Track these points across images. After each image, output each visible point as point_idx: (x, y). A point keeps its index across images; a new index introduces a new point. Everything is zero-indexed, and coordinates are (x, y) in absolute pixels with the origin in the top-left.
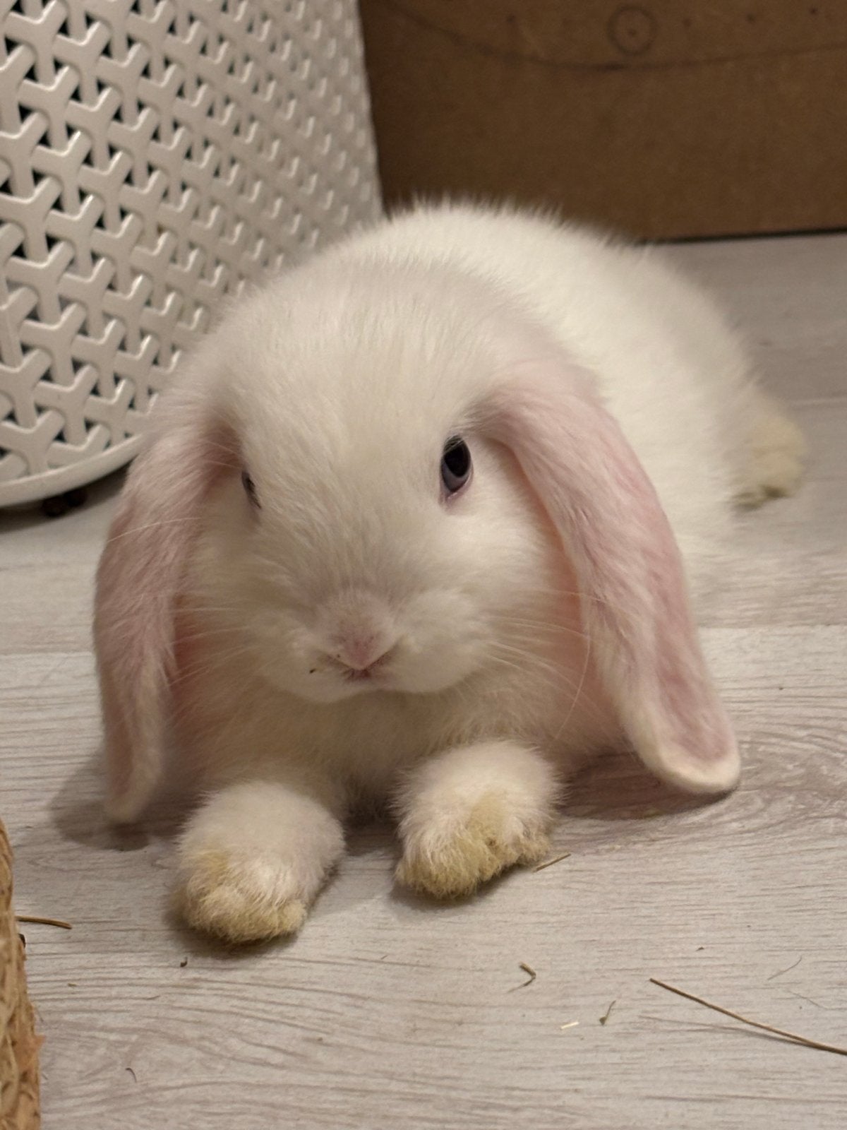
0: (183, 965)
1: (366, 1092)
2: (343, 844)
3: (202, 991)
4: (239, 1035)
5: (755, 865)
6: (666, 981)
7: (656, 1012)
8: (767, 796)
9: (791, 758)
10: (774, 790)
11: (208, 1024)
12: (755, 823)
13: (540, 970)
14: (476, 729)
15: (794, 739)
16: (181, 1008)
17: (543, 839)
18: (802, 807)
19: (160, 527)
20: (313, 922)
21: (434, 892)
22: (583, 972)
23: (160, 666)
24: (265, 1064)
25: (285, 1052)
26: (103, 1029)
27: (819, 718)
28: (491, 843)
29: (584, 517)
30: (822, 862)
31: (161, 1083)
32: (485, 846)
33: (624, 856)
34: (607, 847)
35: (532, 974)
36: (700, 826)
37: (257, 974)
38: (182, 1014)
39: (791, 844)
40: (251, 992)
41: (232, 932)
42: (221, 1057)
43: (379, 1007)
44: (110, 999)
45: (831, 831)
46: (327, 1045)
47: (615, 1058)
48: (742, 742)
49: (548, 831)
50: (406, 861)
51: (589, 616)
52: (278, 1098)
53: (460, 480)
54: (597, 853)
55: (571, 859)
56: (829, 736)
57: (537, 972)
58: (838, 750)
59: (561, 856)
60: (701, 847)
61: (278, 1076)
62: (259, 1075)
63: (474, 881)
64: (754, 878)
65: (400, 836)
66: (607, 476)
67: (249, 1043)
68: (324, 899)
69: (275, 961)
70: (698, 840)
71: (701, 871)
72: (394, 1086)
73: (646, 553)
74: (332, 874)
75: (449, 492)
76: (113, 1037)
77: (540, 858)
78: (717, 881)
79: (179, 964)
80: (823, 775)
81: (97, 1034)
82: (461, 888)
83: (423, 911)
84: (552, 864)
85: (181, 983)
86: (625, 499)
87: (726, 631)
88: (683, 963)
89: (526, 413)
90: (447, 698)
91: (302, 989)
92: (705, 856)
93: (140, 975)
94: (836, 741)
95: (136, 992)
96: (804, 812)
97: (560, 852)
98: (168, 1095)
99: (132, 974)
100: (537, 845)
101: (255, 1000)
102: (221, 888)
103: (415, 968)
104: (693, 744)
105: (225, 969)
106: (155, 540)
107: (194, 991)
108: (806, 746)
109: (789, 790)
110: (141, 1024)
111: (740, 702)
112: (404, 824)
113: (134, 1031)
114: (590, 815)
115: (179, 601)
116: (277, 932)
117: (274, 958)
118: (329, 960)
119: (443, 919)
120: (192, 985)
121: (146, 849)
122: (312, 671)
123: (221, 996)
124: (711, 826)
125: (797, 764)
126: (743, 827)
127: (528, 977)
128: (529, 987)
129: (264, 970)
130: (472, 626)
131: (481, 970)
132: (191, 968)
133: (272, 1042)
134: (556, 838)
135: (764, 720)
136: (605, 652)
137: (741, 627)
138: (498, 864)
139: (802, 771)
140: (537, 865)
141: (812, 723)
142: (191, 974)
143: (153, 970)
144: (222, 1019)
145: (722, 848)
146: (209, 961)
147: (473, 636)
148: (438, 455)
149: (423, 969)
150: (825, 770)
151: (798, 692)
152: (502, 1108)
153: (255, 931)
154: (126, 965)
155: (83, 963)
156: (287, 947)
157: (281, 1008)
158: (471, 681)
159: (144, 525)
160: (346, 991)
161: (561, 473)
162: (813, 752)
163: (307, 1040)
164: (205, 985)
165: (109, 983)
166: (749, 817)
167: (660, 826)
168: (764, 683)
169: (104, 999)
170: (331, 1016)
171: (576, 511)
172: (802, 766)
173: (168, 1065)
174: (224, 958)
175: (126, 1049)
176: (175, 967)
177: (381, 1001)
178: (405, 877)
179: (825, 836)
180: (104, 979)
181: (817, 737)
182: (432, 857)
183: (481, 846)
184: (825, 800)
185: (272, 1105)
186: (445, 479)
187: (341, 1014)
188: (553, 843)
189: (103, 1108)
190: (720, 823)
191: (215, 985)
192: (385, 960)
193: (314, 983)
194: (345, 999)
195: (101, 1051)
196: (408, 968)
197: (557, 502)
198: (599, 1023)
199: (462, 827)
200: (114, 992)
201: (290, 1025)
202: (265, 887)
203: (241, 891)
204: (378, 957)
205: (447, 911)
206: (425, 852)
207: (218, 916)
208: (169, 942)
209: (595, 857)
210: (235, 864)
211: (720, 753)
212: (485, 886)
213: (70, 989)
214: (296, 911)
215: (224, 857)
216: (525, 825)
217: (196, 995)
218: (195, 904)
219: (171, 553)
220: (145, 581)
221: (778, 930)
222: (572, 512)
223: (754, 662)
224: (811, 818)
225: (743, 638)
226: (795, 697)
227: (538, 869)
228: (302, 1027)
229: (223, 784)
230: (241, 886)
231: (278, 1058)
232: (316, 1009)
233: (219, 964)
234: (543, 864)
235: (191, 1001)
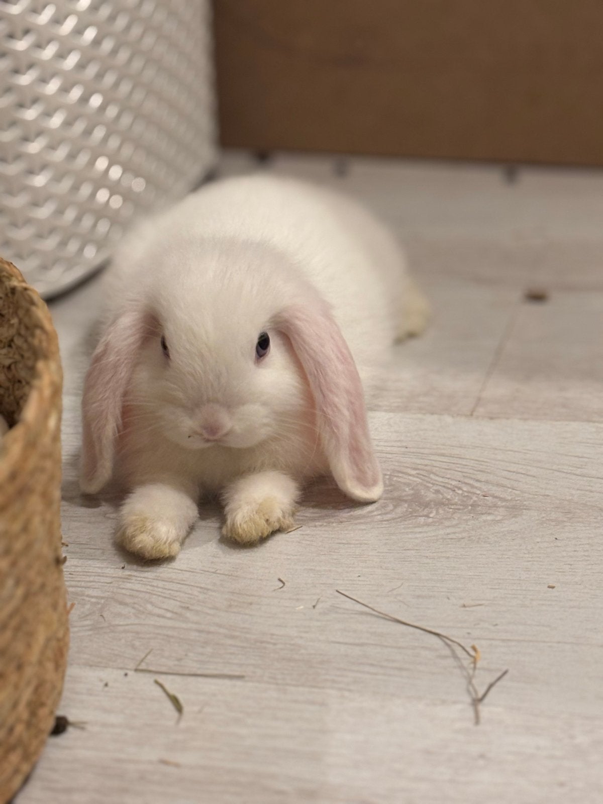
0: (123, 568)
1: (209, 632)
2: (198, 515)
3: (132, 581)
4: (151, 603)
5: (387, 537)
6: (342, 590)
7: (338, 604)
8: (394, 504)
9: (408, 485)
10: (398, 501)
11: (137, 597)
12: (389, 516)
13: (287, 581)
14: (263, 465)
15: (410, 475)
16: (123, 588)
17: (291, 519)
18: (411, 510)
19: (119, 360)
20: (183, 552)
21: (240, 541)
22: (306, 584)
23: (115, 425)
24: (163, 617)
25: (172, 612)
26: (88, 596)
27: (422, 465)
28: (267, 521)
29: (321, 374)
30: (416, 538)
31: (117, 623)
32: (265, 522)
33: (326, 528)
34: (320, 524)
35: (284, 583)
36: (364, 517)
37: (158, 575)
38: (123, 591)
39: (404, 528)
40: (155, 583)
41: (147, 555)
42: (143, 612)
43: (214, 594)
44: (90, 582)
45: (422, 523)
46: (192, 610)
47: (319, 624)
48: (386, 475)
49: (293, 514)
50: (227, 526)
51: (320, 421)
52: (170, 633)
53: (265, 351)
54: (315, 526)
55: (304, 528)
56: (426, 475)
57: (285, 582)
58: (430, 483)
59: (298, 527)
60: (363, 527)
61: (170, 623)
62: (162, 622)
63: (258, 537)
64: (386, 544)
65: (225, 513)
66: (333, 356)
67: (156, 607)
68: (187, 541)
69: (166, 569)
70: (362, 523)
71: (362, 539)
72: (222, 631)
73: (348, 392)
74: (192, 528)
75: (258, 357)
76: (93, 600)
77: (289, 527)
78: (368, 544)
79: (121, 567)
80: (421, 495)
81: (85, 598)
82: (253, 539)
83: (234, 549)
84: (294, 530)
85: (123, 576)
86: (340, 367)
87: (383, 414)
88: (351, 582)
89: (298, 322)
90: (250, 451)
91: (179, 583)
92: (365, 532)
93: (103, 572)
94: (429, 478)
95: (103, 579)
96: (411, 513)
97: (298, 524)
98: (121, 628)
99: (100, 571)
100: (288, 521)
101: (157, 587)
102: (142, 534)
103: (230, 577)
104: (362, 480)
105: (142, 571)
106: (116, 366)
107: (129, 581)
108: (415, 479)
109: (406, 501)
110: (106, 594)
111: (386, 453)
112: (227, 509)
113: (102, 598)
114: (314, 507)
115: (125, 394)
116: (167, 555)
117: (165, 568)
118: (190, 570)
119: (243, 554)
120: (128, 578)
121: (100, 508)
122: (189, 437)
123: (142, 584)
124: (368, 517)
125: (410, 488)
126: (383, 518)
127: (281, 585)
128: (282, 589)
129: (161, 573)
130: (265, 421)
131: (261, 580)
132: (126, 569)
133: (165, 607)
134: (297, 518)
135: (397, 464)
136: (325, 436)
137: (391, 412)
138: (270, 530)
139: (412, 492)
140: (287, 531)
141: (420, 467)
142: (127, 573)
143: (109, 569)
144: (142, 595)
145: (372, 528)
146: (135, 567)
147: (265, 425)
148: (255, 341)
149: (234, 578)
150: (423, 492)
151: (414, 450)
152: (269, 643)
153: (158, 555)
154: (95, 566)
155: (75, 563)
156: (171, 562)
157: (169, 592)
158: (262, 444)
159: (112, 358)
160: (199, 585)
161: (311, 352)
162: (418, 482)
163: (182, 607)
164: (134, 578)
165: (88, 574)
166: (386, 514)
167: (345, 514)
168: (399, 444)
169: (88, 582)
170: (192, 597)
171: (317, 371)
172: (413, 489)
173: (119, 615)
174: (142, 566)
175: (100, 606)
176: (119, 568)
177: (214, 591)
178: (227, 533)
179: (419, 526)
180: (86, 572)
181: (421, 475)
182: (240, 525)
183: (263, 522)
184: (421, 508)
185: (168, 636)
186: (258, 352)
187: (197, 596)
188: (295, 521)
189: (90, 633)
190: (372, 516)
191: (139, 579)
192: (217, 572)
193: (184, 581)
194: (199, 589)
195: (88, 606)
196: (227, 577)
197: (309, 366)
198: (312, 607)
199: (255, 513)
200: (91, 579)
201: (174, 600)
202: (163, 536)
203: (152, 536)
204: (213, 570)
205: (245, 550)
206: (237, 523)
207: (141, 547)
208: (116, 556)
209: (315, 528)
210: (149, 524)
211: (375, 483)
212: (263, 540)
213: (71, 576)
214: (176, 547)
215: (144, 520)
216: (283, 512)
217: (130, 583)
218: (130, 542)
219: (123, 373)
220: (111, 384)
221: (394, 570)
222: (315, 372)
223: (396, 432)
224: (414, 516)
225: (391, 418)
226: (413, 453)
227: (288, 533)
228: (180, 601)
229: (142, 483)
230: (152, 533)
231: (169, 615)
232: (186, 593)
233: (140, 568)
234: (290, 530)
235: (129, 585)
